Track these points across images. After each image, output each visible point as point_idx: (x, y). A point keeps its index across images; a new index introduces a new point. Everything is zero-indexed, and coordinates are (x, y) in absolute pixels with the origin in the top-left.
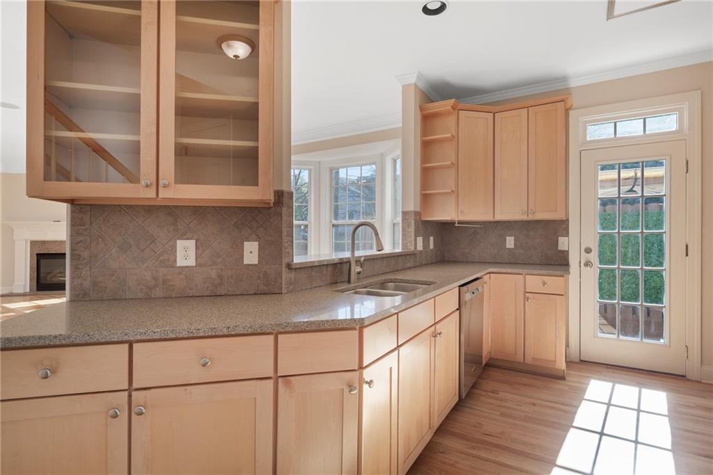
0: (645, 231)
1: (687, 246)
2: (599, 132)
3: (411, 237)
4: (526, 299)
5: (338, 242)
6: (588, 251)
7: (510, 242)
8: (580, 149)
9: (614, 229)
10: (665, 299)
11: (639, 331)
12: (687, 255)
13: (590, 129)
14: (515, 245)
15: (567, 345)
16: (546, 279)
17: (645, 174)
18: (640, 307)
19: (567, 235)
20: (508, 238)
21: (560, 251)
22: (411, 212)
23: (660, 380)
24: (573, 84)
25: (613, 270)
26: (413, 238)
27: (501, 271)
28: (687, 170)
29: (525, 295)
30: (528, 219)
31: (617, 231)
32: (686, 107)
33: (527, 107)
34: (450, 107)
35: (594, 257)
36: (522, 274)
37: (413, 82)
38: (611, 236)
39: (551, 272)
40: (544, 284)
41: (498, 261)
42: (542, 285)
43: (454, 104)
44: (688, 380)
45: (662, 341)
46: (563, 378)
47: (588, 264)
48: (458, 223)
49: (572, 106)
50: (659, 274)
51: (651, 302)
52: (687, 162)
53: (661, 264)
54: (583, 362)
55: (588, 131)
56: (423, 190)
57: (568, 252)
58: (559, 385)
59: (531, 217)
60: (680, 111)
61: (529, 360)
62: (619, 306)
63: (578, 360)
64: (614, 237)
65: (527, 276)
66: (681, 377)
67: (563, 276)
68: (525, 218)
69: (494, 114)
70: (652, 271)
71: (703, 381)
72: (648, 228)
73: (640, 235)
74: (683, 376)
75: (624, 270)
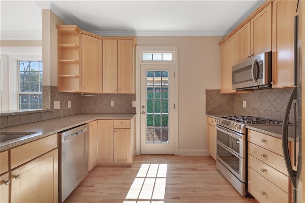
1: (175, 105)
2: (147, 57)
3: (48, 101)
4: (115, 132)
5: (22, 104)
6: (143, 107)
7: (113, 104)
8: (141, 64)
9: (152, 98)
10: (168, 125)
11: (160, 139)
12: (175, 108)
13: (144, 56)
14: (115, 105)
15: (135, 148)
16: (123, 121)
17: (162, 79)
18: (161, 129)
19: (135, 100)
20: (112, 102)
21: (133, 107)
22: (49, 86)
23: (166, 158)
24: (138, 34)
25: (152, 115)
26: (49, 102)
27: (103, 119)
28: (175, 76)
29: (113, 130)
30: (118, 93)
32: (174, 52)
33: (117, 40)
34: (74, 30)
35: (145, 110)
36: (113, 120)
37: (49, 8)
38: (151, 101)
39: (125, 118)
40: (122, 123)
41: (107, 113)
42: (121, 124)
43: (76, 28)
44: (175, 155)
45: (168, 142)
46: (130, 166)
47: (143, 113)
48: (83, 94)
49: (137, 44)
50: (166, 115)
51: (164, 127)
52: (175, 73)
53: (167, 112)
54: (142, 155)
55: (143, 56)
56: (59, 75)
57: (136, 108)
58: (128, 171)
59: (119, 92)
61: (116, 161)
62: (154, 130)
63: (139, 154)
65: (115, 120)
66: (173, 155)
67: (130, 120)
68: (116, 92)
69: (102, 40)
70: (164, 115)
71: (179, 155)
72: (163, 98)
73: (161, 101)
74: (174, 154)
75: (156, 115)
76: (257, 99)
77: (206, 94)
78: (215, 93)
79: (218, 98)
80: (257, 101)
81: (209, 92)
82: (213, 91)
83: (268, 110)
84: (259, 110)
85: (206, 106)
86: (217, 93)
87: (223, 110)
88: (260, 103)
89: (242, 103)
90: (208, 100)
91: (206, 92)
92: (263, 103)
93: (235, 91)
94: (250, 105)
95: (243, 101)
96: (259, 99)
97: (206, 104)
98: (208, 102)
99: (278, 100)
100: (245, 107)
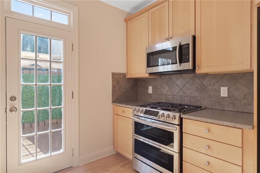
0: (52, 84)
1: (73, 93)
6: (13, 99)
9: (33, 82)
10: (63, 125)
11: (49, 149)
12: (73, 98)
18: (49, 133)
25: (32, 112)
28: (73, 49)
31: (34, 83)
32: (72, 13)
35: (18, 103)
38: (30, 87)
44: (74, 168)
45: (61, 151)
47: (14, 109)
51: (55, 129)
52: (73, 45)
53: (60, 104)
60: (69, 14)
62: (36, 136)
64: (33, 87)
70: (56, 109)
71: (80, 165)
72: (53, 82)
73: (49, 86)
74: (72, 167)
75: (40, 111)
76: (164, 85)
77: (112, 78)
78: (121, 76)
79: (124, 83)
80: (166, 86)
81: (115, 75)
82: (119, 75)
83: (177, 95)
84: (167, 95)
85: (112, 93)
86: (123, 77)
87: (129, 96)
88: (169, 89)
89: (148, 89)
90: (114, 85)
91: (112, 76)
92: (171, 88)
93: (147, 75)
94: (157, 91)
95: (149, 87)
96: (168, 84)
97: (113, 90)
98: (114, 88)
99: (188, 85)
100: (151, 93)
